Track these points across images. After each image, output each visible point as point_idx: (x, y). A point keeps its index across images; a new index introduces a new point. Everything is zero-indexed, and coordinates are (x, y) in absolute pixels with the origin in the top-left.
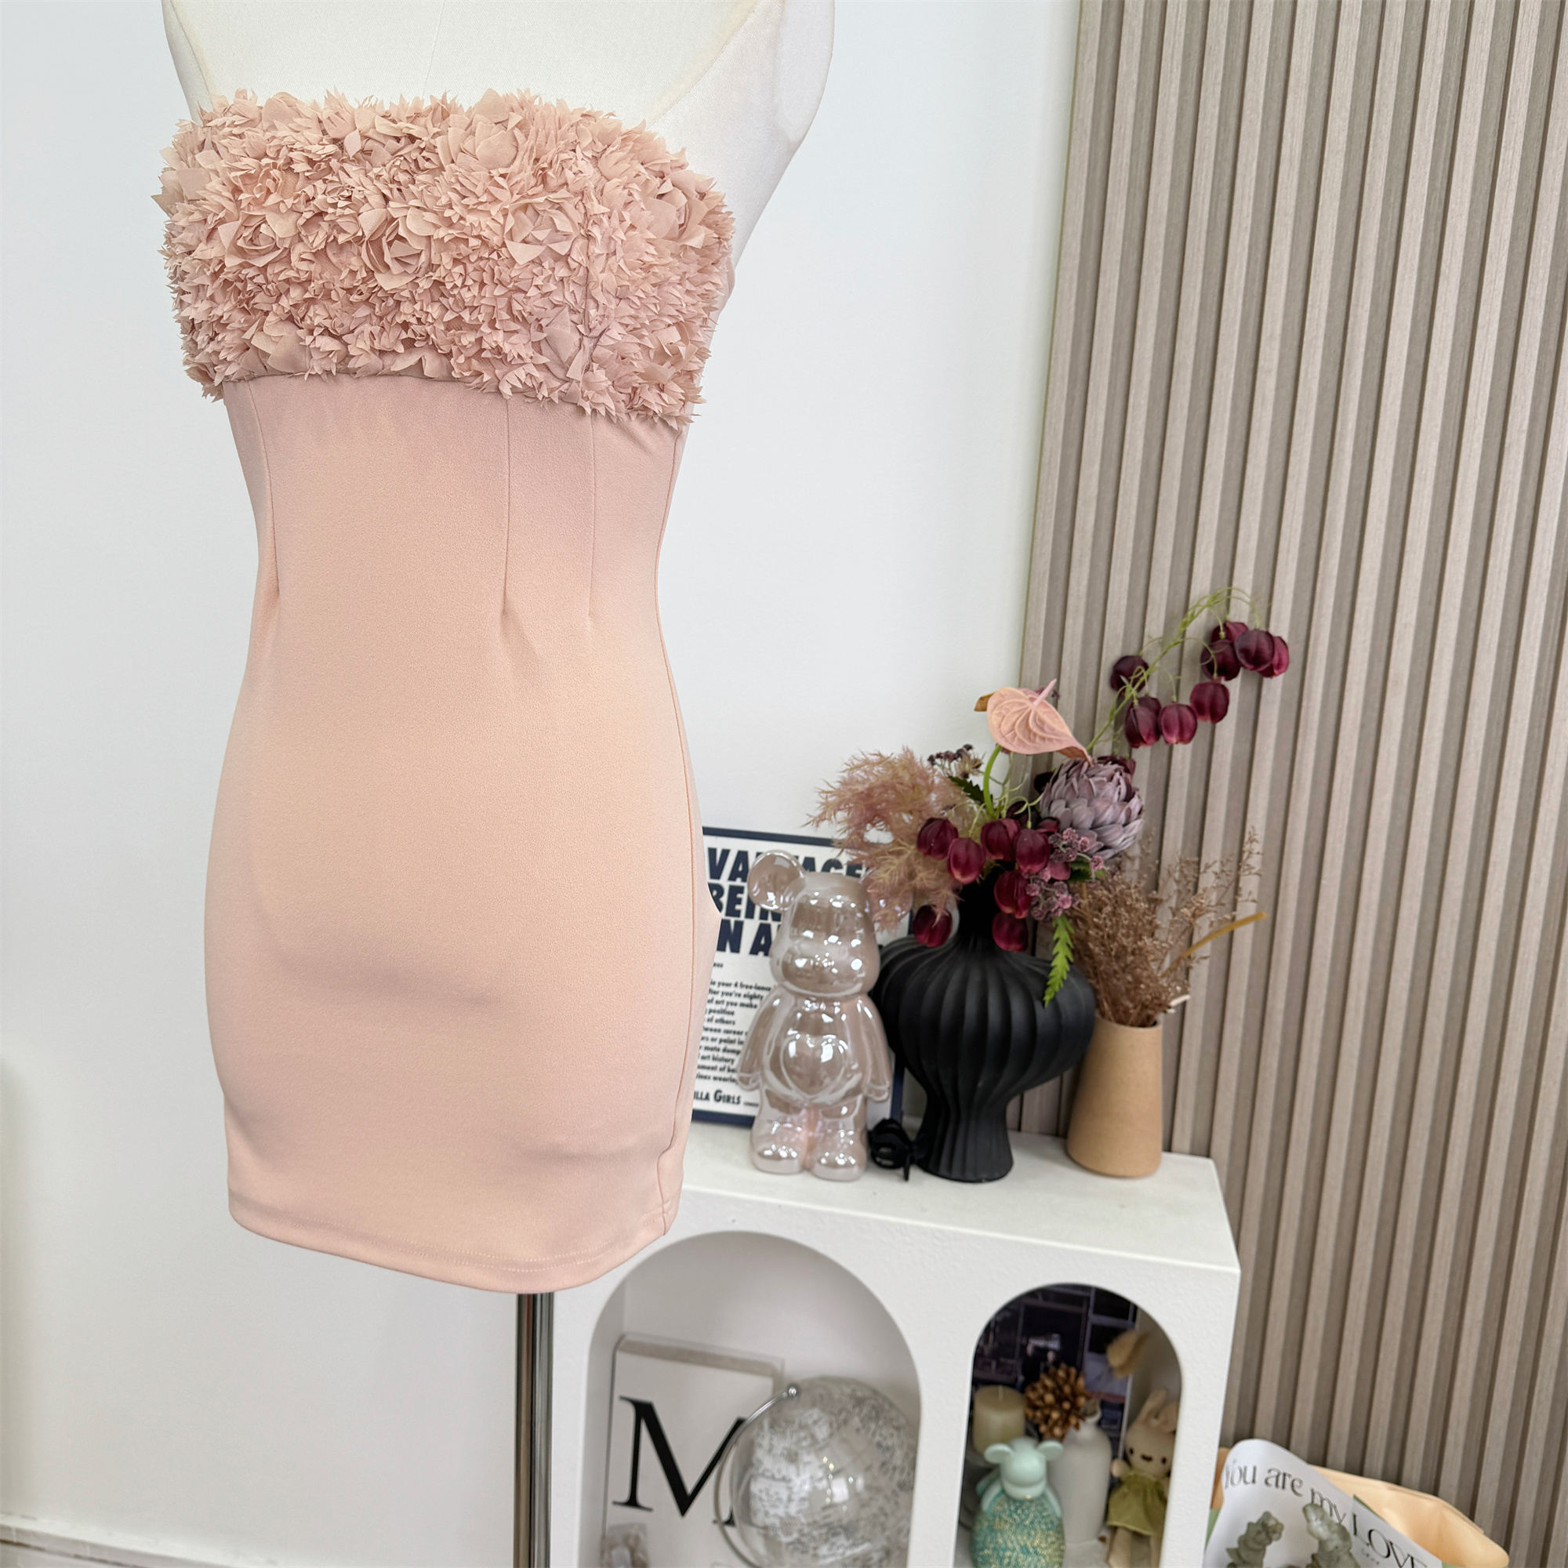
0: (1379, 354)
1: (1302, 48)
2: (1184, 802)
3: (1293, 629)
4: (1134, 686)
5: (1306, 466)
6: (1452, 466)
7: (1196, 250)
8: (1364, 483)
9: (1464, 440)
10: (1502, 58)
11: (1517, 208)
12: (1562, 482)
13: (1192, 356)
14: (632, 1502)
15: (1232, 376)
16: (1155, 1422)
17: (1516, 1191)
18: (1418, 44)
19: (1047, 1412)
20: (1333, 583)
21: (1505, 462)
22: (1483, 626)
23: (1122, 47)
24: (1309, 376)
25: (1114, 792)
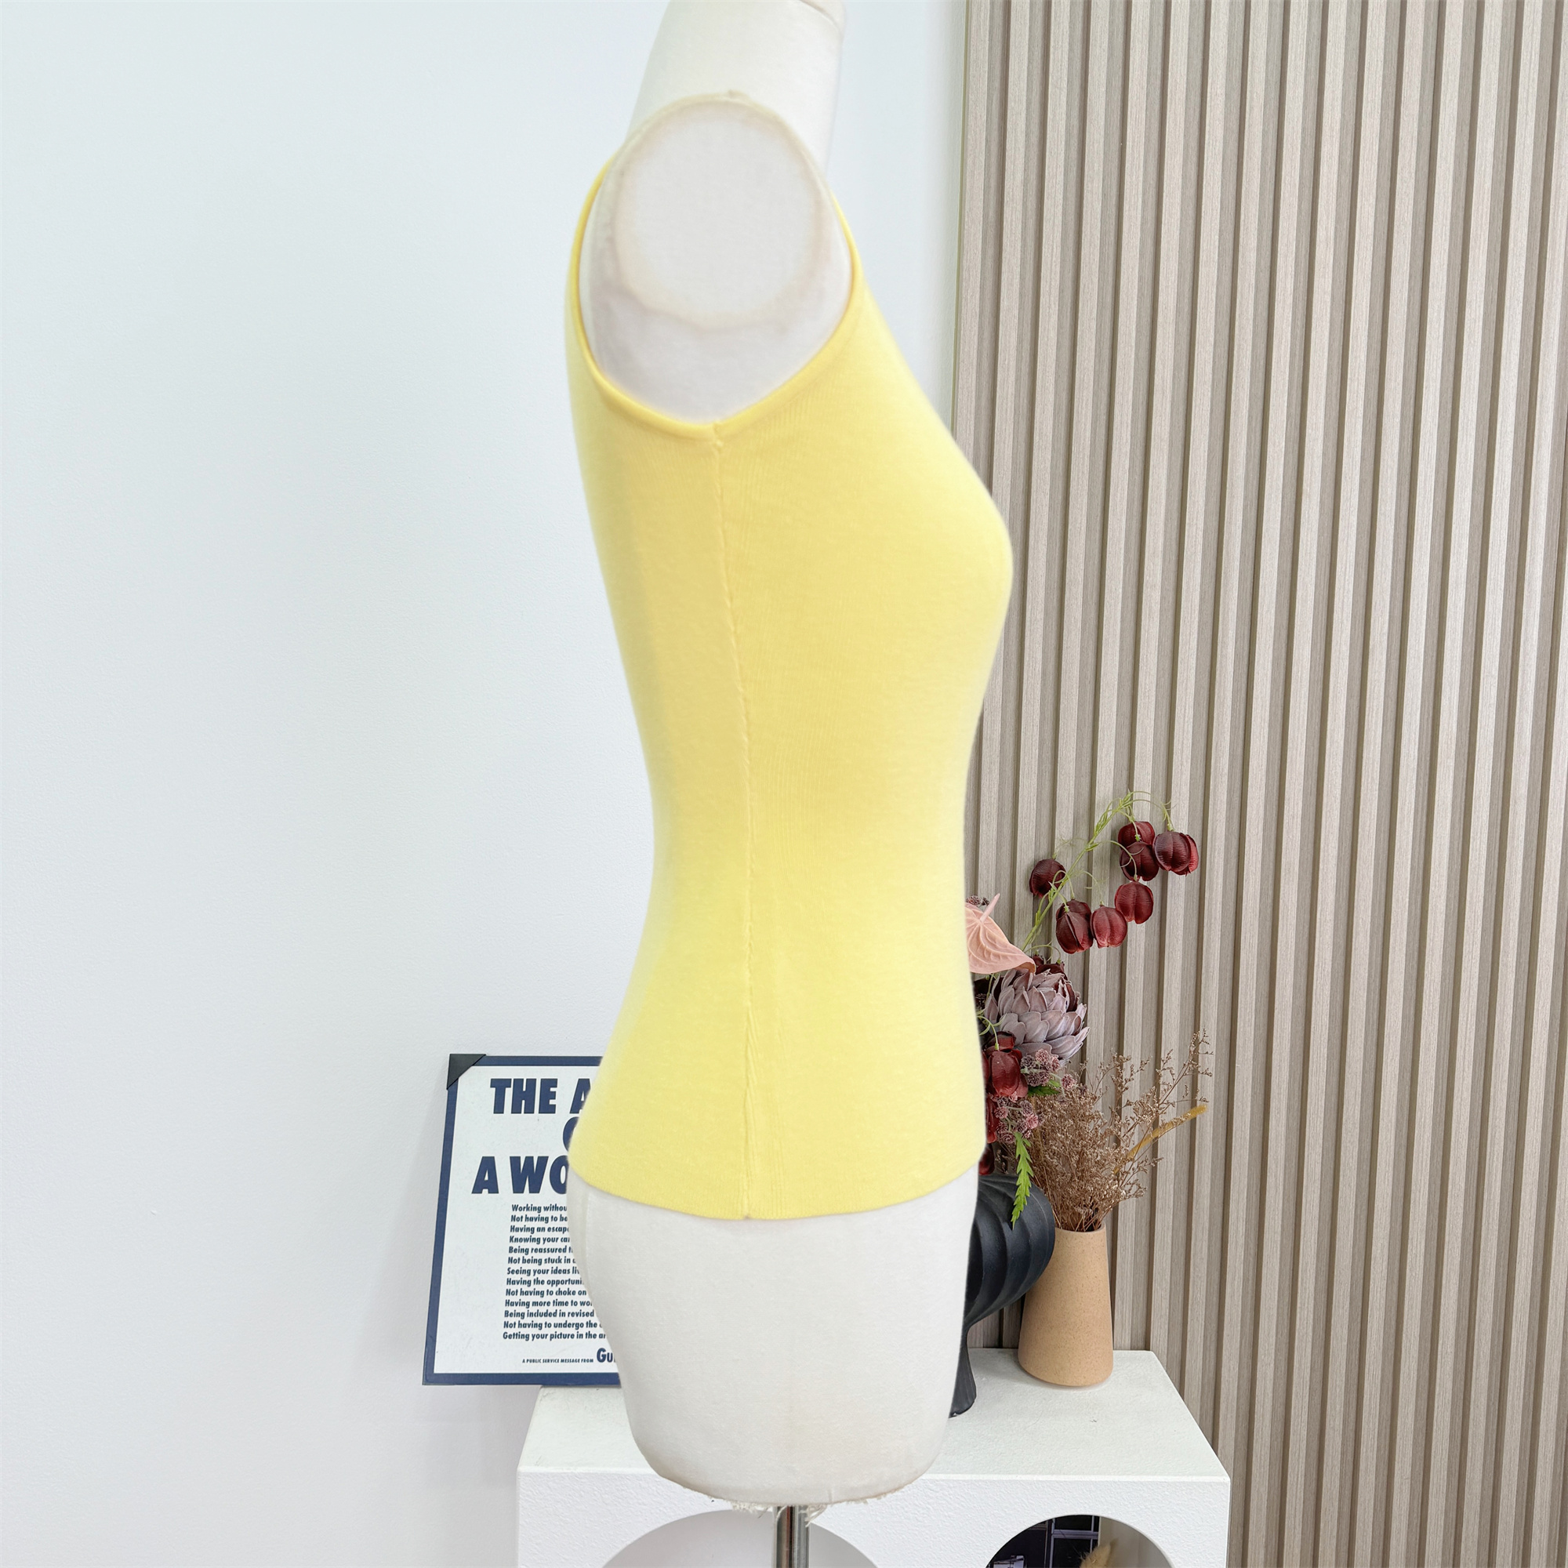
0: (1250, 566)
1: (1167, 287)
3: (1190, 824)
6: (1321, 667)
7: (1080, 475)
8: (1244, 686)
12: (1421, 678)
13: (1082, 573)
15: (1121, 590)
20: (1225, 779)
21: (1370, 663)
23: (1002, 284)
24: (1191, 589)
25: (1061, 1002)
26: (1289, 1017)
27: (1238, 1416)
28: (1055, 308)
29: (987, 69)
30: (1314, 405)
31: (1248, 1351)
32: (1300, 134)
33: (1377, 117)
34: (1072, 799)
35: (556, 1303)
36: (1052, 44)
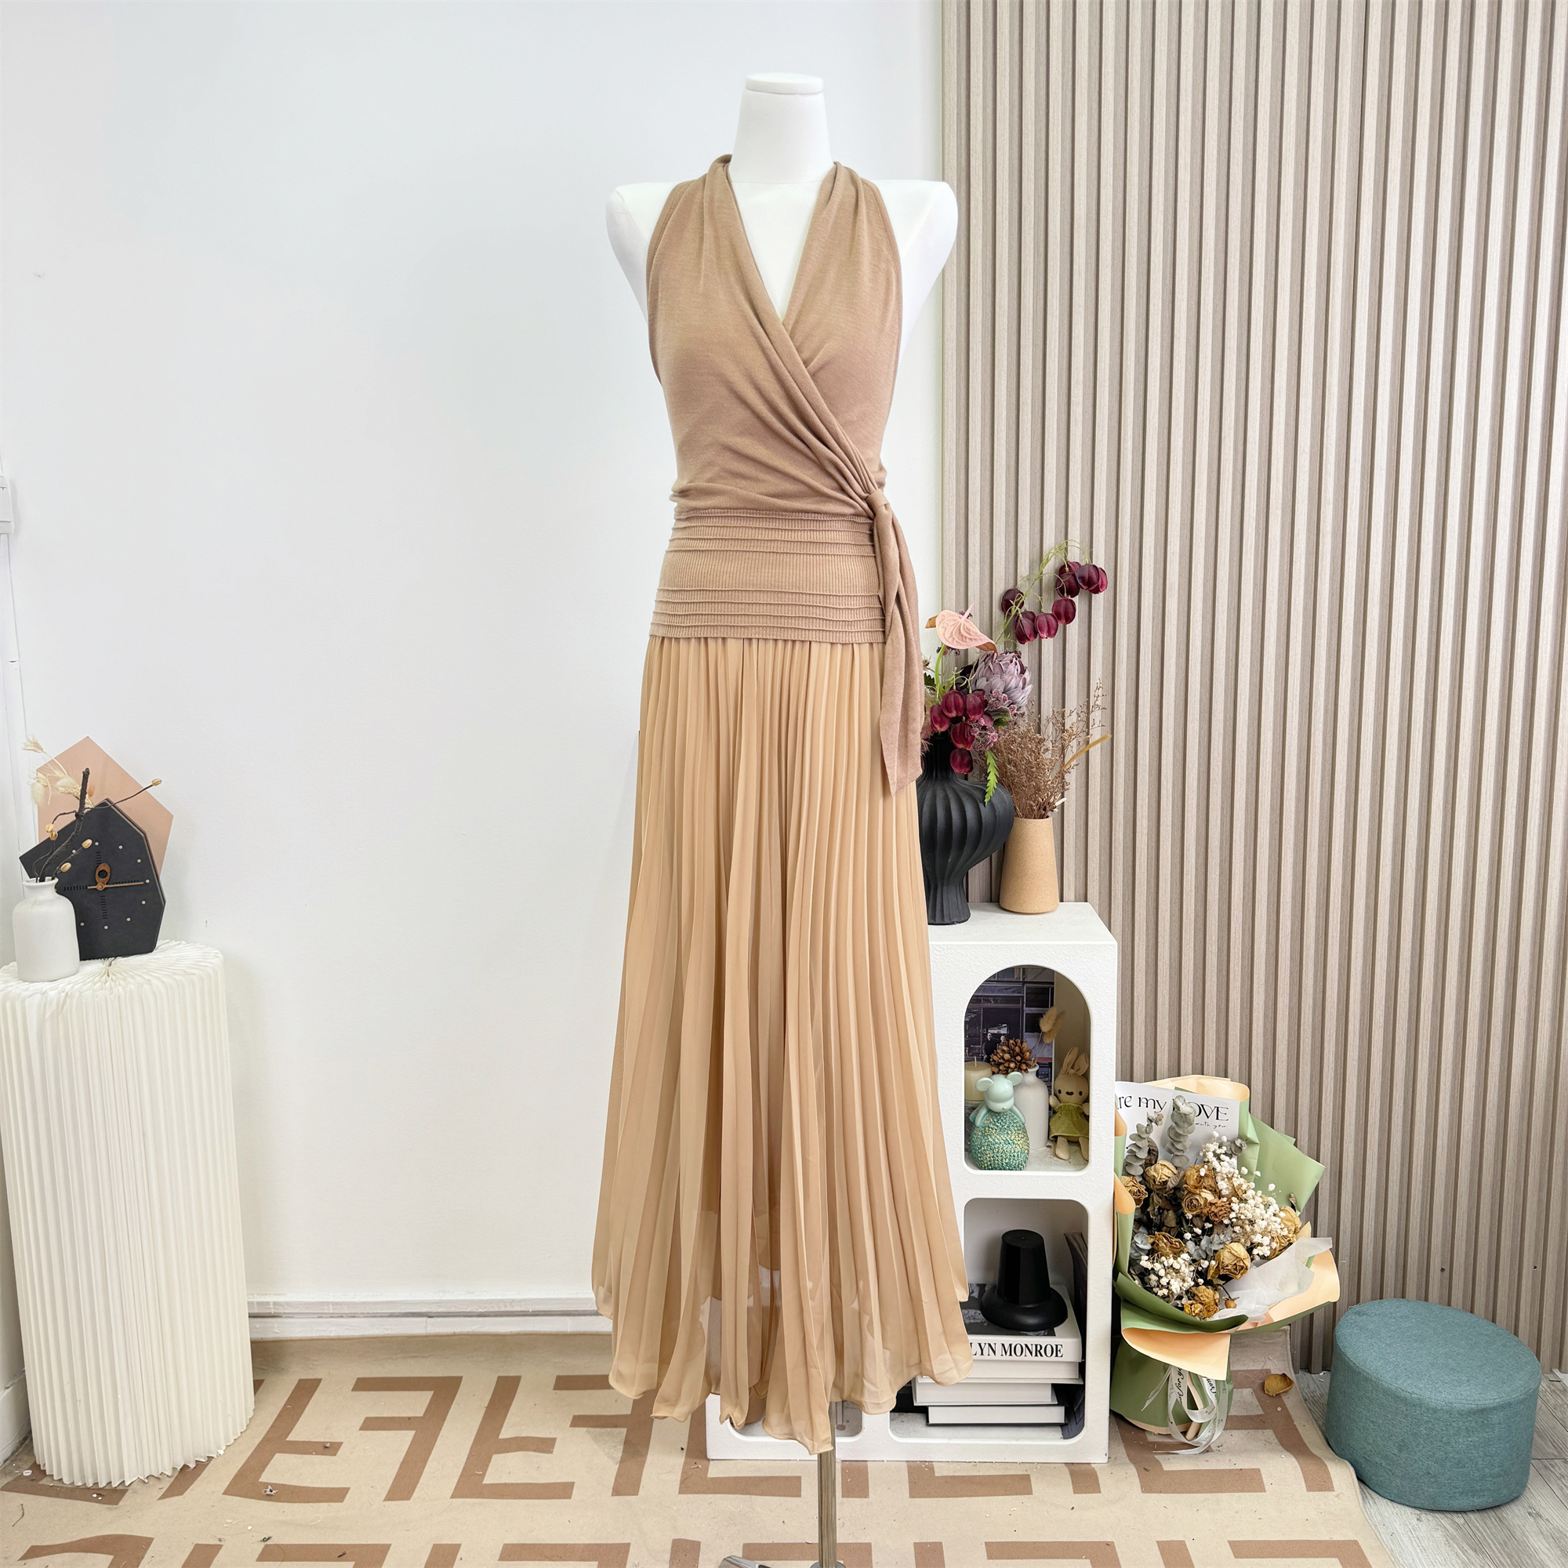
0: (1142, 387)
1: (1080, 204)
3: (1107, 562)
4: (1016, 605)
5: (1105, 459)
6: (1192, 453)
8: (1140, 468)
9: (1198, 437)
10: (1197, 204)
11: (1215, 294)
16: (1072, 1071)
17: (1276, 899)
19: (1006, 1065)
20: (1128, 530)
25: (1014, 669)
26: (1174, 685)
27: (1147, 947)
28: (1006, 223)
29: (956, 67)
31: (1152, 904)
34: (1028, 548)
36: (998, 47)
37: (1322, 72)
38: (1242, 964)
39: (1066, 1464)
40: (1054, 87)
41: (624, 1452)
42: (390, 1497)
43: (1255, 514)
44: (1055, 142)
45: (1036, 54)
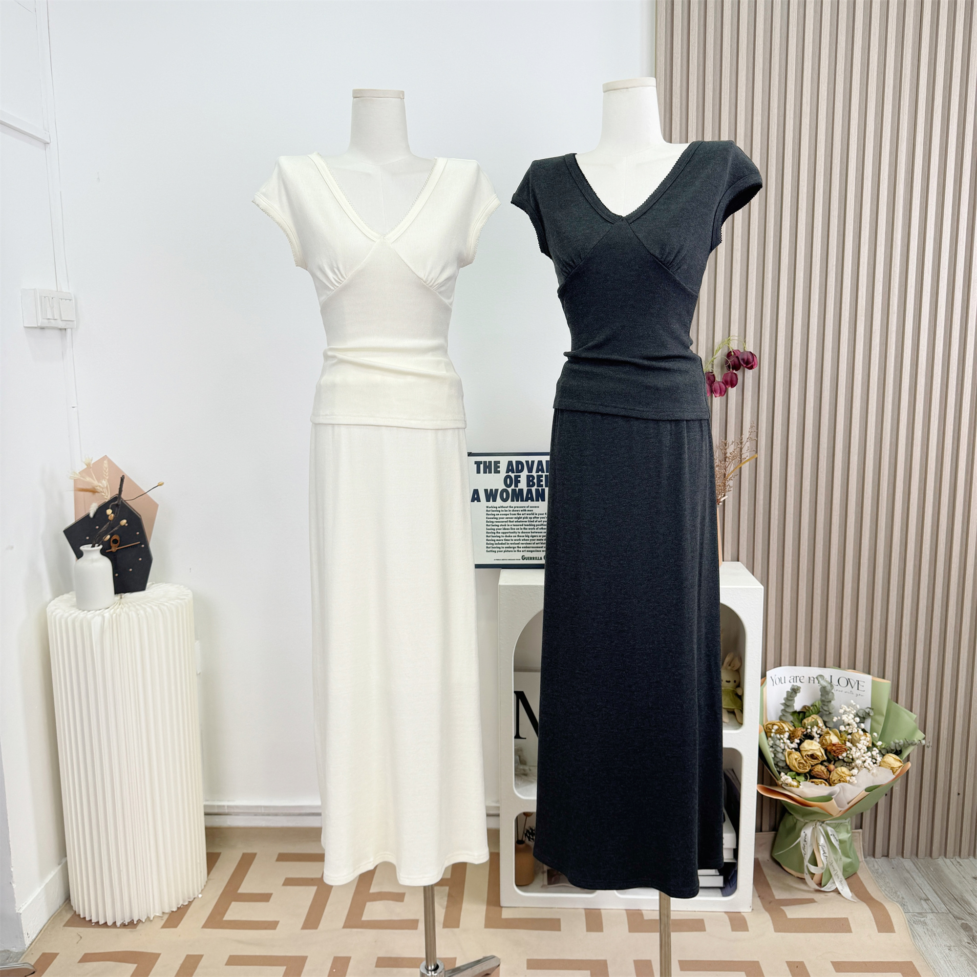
0: (778, 241)
2: (719, 420)
3: (754, 349)
5: (755, 284)
6: (809, 281)
8: (777, 290)
9: (813, 271)
10: (814, 126)
11: (824, 182)
12: (850, 283)
14: (517, 736)
15: (724, 252)
16: (729, 668)
18: (783, 122)
20: (769, 329)
22: (825, 341)
27: (777, 590)
30: (803, 171)
32: (795, 59)
33: (828, 49)
34: (705, 340)
35: (505, 540)
36: (691, 28)
37: (894, 45)
38: (836, 602)
39: (725, 912)
40: (725, 54)
41: (448, 901)
42: (305, 927)
43: (848, 319)
44: (726, 88)
45: (714, 32)
